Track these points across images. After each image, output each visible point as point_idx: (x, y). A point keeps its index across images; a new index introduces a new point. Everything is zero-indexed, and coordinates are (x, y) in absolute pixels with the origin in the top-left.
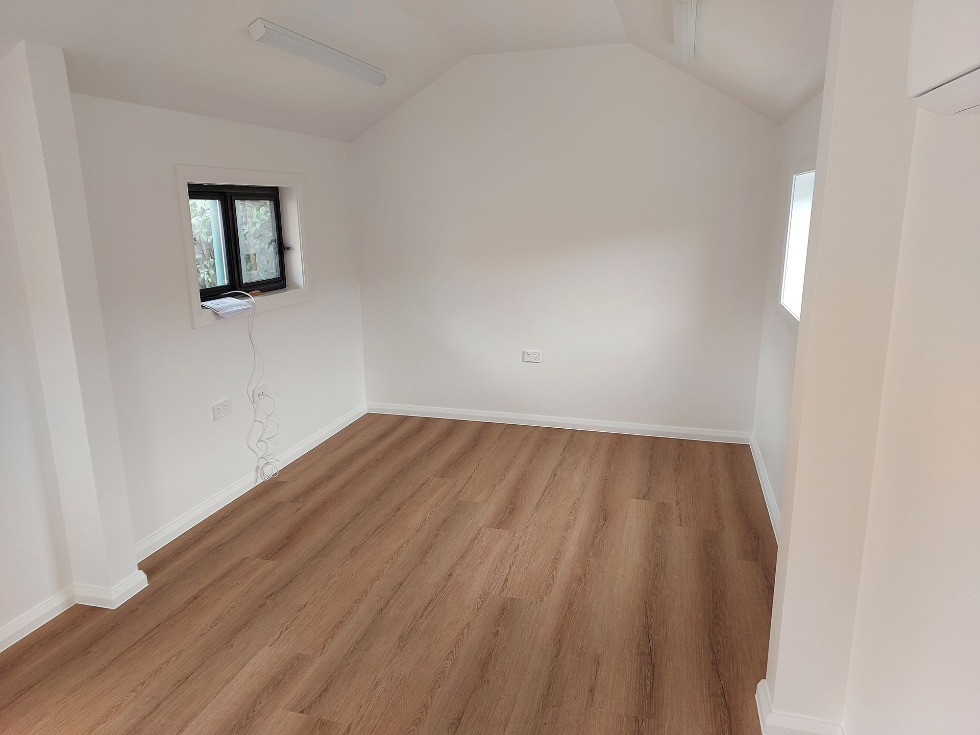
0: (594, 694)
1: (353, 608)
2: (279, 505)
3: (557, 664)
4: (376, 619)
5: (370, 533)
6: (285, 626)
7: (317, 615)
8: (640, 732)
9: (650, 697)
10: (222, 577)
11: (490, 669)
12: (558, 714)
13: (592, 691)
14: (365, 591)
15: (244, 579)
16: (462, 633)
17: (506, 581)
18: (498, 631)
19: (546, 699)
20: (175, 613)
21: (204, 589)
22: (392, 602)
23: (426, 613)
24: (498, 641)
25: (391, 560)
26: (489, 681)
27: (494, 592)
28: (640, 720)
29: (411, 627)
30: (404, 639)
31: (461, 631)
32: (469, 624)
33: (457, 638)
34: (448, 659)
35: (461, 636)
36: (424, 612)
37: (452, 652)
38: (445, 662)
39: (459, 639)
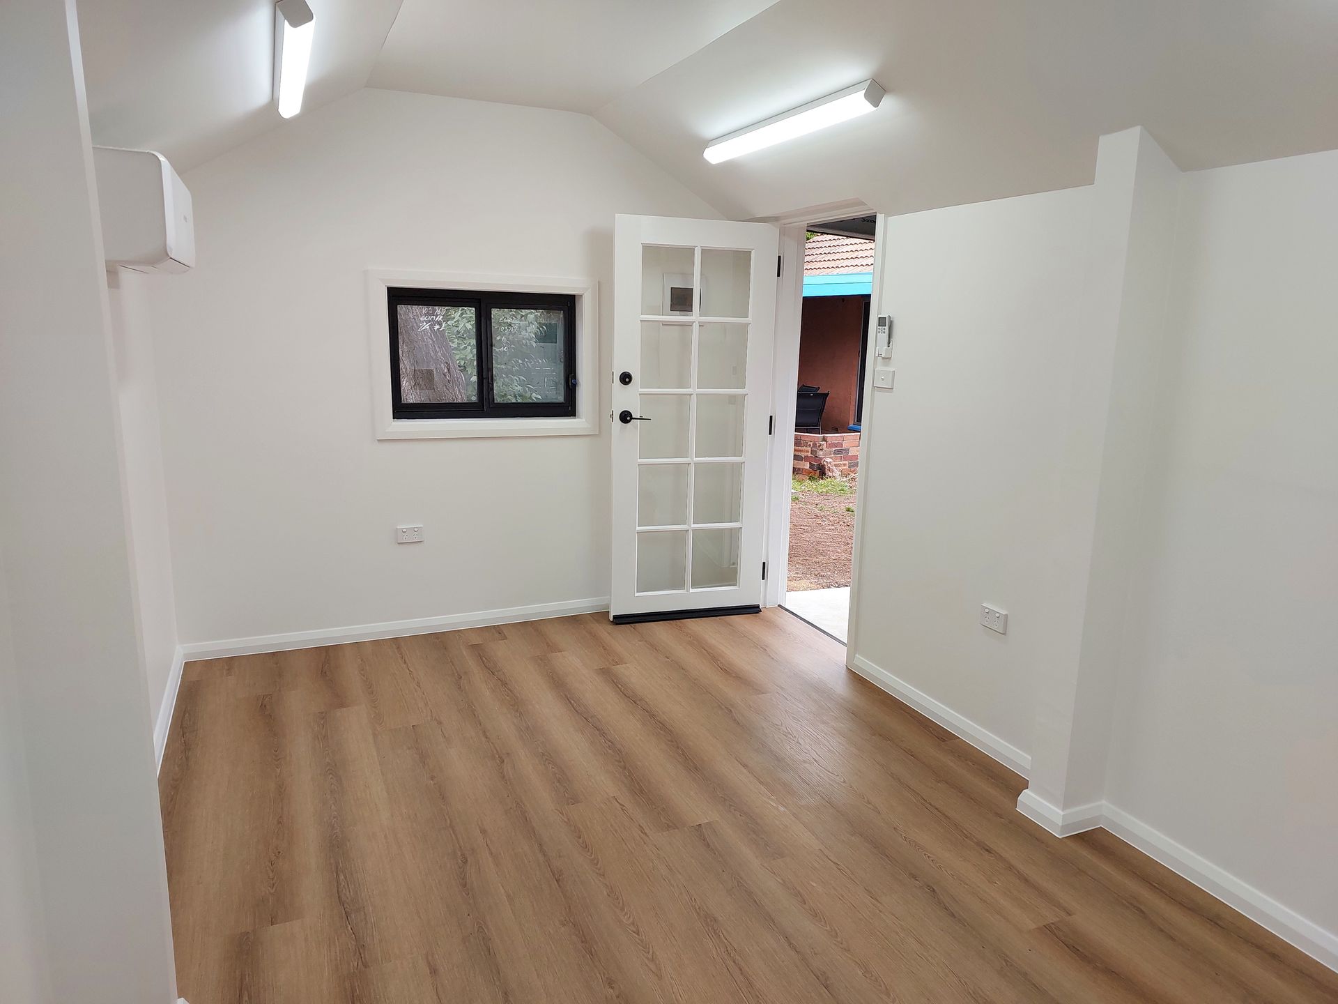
0: (430, 969)
3: (498, 983)
8: (358, 953)
9: (355, 998)
11: (574, 937)
12: (461, 929)
13: (434, 971)
16: (652, 960)
18: (612, 988)
19: (484, 938)
23: (730, 962)
24: (598, 975)
26: (564, 925)
28: (362, 967)
29: (722, 936)
30: (710, 922)
31: (658, 962)
32: (660, 978)
33: (651, 952)
34: (633, 924)
35: (650, 957)
36: (734, 962)
37: (638, 934)
38: (631, 919)
39: (649, 952)
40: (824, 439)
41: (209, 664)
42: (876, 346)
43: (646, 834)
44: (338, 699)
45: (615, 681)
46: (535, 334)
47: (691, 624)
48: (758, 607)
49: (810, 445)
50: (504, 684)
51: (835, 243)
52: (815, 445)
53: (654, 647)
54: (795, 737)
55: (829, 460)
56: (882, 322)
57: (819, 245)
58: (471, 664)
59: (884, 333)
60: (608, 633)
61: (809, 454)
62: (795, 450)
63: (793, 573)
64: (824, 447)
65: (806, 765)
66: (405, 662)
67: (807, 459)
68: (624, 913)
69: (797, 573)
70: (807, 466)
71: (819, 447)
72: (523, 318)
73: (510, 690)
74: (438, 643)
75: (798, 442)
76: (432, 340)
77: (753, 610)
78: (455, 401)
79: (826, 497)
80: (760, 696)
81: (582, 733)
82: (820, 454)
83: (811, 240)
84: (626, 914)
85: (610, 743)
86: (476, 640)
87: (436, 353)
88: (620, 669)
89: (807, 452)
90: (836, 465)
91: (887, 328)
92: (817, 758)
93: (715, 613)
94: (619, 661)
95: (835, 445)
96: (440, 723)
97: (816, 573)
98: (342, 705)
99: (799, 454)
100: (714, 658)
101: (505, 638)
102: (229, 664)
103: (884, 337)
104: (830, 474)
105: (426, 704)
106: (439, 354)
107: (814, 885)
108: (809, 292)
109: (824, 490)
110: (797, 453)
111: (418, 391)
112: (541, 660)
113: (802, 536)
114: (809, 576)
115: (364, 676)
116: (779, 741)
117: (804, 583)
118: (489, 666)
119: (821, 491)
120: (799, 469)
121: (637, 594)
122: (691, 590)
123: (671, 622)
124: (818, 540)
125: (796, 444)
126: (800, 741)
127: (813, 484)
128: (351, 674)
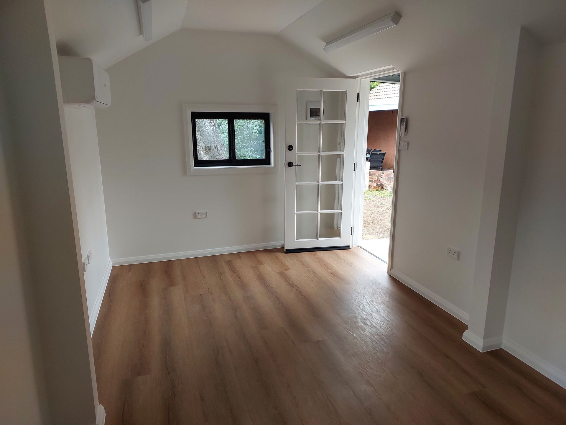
11: (261, 387)
12: (215, 381)
13: (202, 399)
16: (294, 399)
19: (224, 386)
24: (271, 404)
26: (257, 382)
30: (320, 383)
31: (296, 400)
32: (297, 407)
34: (287, 383)
35: (293, 397)
37: (289, 387)
38: (286, 381)
39: (293, 395)
40: (383, 173)
41: (122, 267)
42: (400, 132)
43: (295, 344)
44: (171, 282)
45: (285, 277)
46: (258, 130)
47: (320, 254)
48: (349, 246)
49: (376, 176)
50: (239, 278)
51: (387, 87)
52: (379, 176)
53: (303, 263)
54: (362, 304)
55: (385, 182)
56: (402, 121)
57: (382, 88)
58: (226, 269)
59: (404, 125)
60: (283, 257)
61: (376, 180)
62: (370, 178)
63: (366, 232)
64: (383, 176)
65: (367, 316)
66: (199, 268)
67: (375, 182)
68: (283, 378)
69: (368, 232)
70: (375, 185)
71: (381, 176)
72: (253, 124)
73: (241, 280)
74: (213, 259)
75: (371, 175)
76: (212, 133)
77: (347, 248)
78: (222, 159)
79: (383, 198)
80: (348, 285)
81: (270, 299)
82: (381, 179)
83: (378, 86)
85: (282, 304)
86: (229, 259)
87: (214, 139)
88: (287, 272)
89: (375, 178)
90: (388, 184)
91: (405, 123)
92: (372, 313)
93: (330, 249)
94: (288, 269)
95: (388, 175)
96: (212, 294)
97: (377, 232)
98: (173, 285)
99: (372, 179)
100: (328, 268)
101: (240, 258)
102: (130, 267)
103: (403, 127)
104: (386, 188)
105: (207, 285)
106: (215, 139)
107: (368, 369)
108: (372, 109)
109: (382, 195)
110: (370, 179)
111: (207, 155)
112: (255, 267)
113: (371, 215)
114: (373, 233)
115: (182, 273)
116: (355, 305)
117: (371, 236)
118: (233, 270)
119: (381, 196)
120: (372, 186)
121: (296, 240)
122: (319, 239)
123: (311, 252)
124: (379, 217)
125: (370, 175)
126: (365, 305)
127: (378, 193)
128: (177, 273)
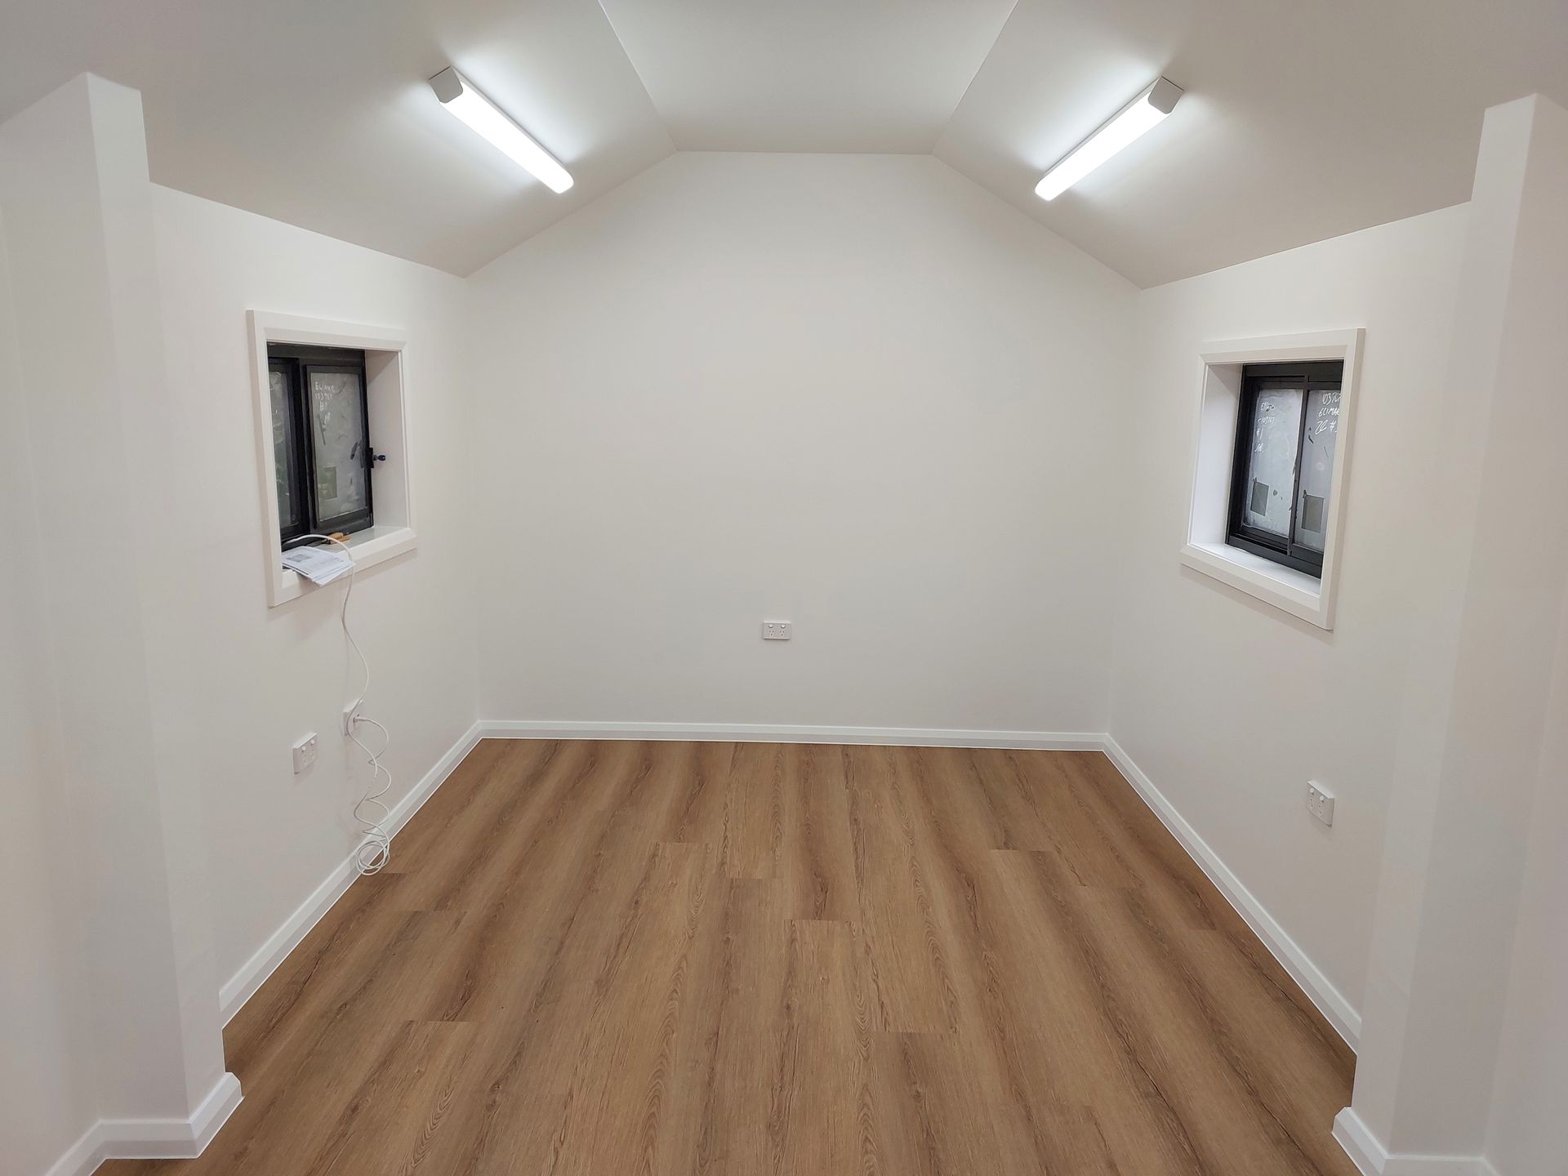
1: (658, 1087)
2: (415, 919)
4: (709, 1101)
5: (612, 951)
6: (556, 1137)
7: (601, 1109)
10: (385, 1064)
11: (943, 1157)
14: (662, 1055)
15: (428, 1063)
16: (865, 1105)
17: (882, 1005)
18: (918, 1092)
20: (328, 1146)
21: (363, 1091)
22: (719, 1067)
23: (787, 1079)
25: (675, 994)
27: (875, 1027)
29: (775, 1108)
30: (776, 1128)
31: (860, 1102)
32: (865, 1087)
33: (862, 1114)
34: (867, 1152)
35: (865, 1110)
36: (782, 1078)
37: (867, 1138)
38: (866, 1158)
39: (864, 1114)
68: (872, 1169)
84: (869, 1168)
